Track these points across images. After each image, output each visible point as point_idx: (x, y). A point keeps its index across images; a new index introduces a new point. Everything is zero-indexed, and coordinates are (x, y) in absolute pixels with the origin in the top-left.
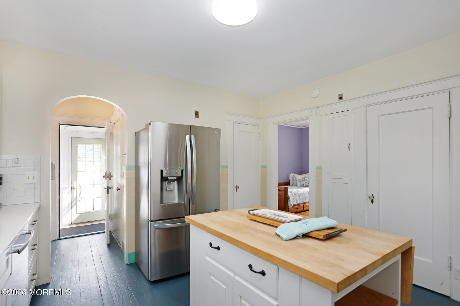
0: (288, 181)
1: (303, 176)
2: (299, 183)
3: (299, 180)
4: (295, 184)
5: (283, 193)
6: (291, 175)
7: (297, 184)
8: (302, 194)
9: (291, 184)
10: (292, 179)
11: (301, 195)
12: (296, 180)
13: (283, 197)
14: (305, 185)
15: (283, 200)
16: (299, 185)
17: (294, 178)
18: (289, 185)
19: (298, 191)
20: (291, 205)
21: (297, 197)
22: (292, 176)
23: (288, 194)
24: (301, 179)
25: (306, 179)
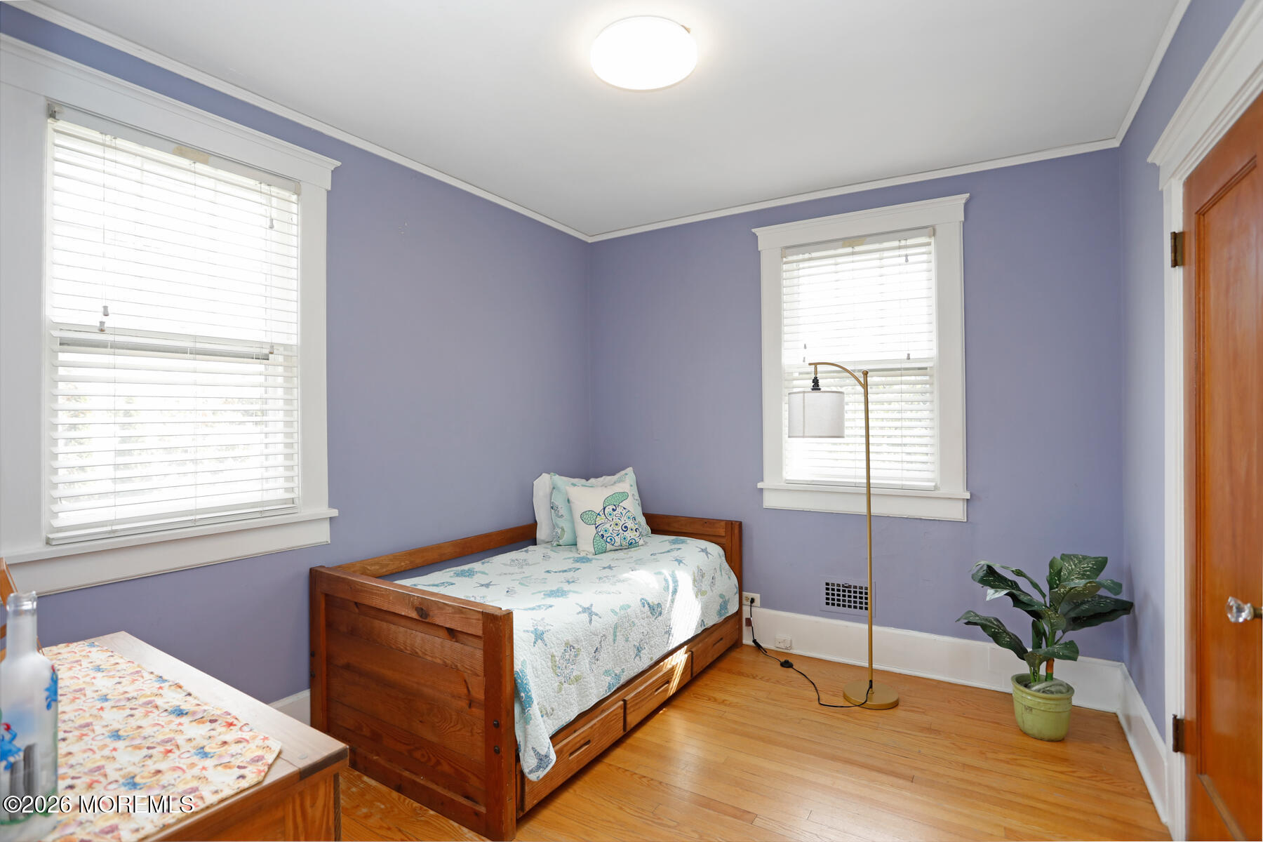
0: (526, 521)
1: (608, 492)
2: (586, 534)
3: (588, 517)
4: (567, 538)
5: (479, 654)
6: (543, 484)
7: (575, 538)
8: (616, 627)
9: (541, 534)
10: (548, 507)
11: (611, 638)
12: (570, 510)
13: (479, 694)
14: (617, 539)
15: (478, 712)
16: (586, 546)
17: (559, 501)
18: (534, 542)
19: (588, 610)
20: (542, 759)
21: (585, 660)
22: (548, 490)
23: (517, 667)
24: (599, 509)
25: (623, 504)
